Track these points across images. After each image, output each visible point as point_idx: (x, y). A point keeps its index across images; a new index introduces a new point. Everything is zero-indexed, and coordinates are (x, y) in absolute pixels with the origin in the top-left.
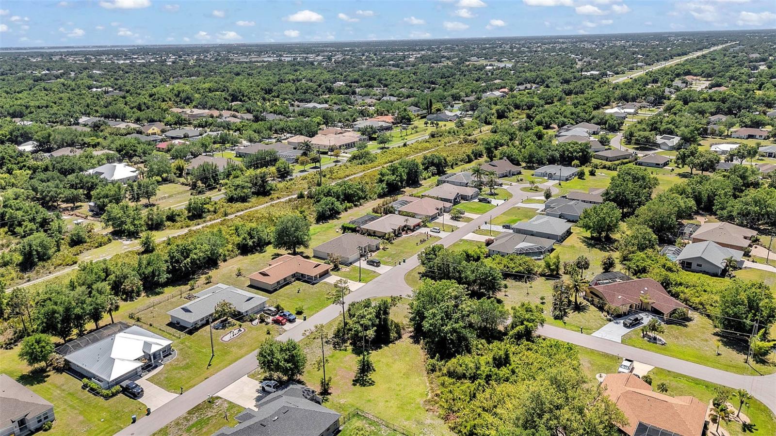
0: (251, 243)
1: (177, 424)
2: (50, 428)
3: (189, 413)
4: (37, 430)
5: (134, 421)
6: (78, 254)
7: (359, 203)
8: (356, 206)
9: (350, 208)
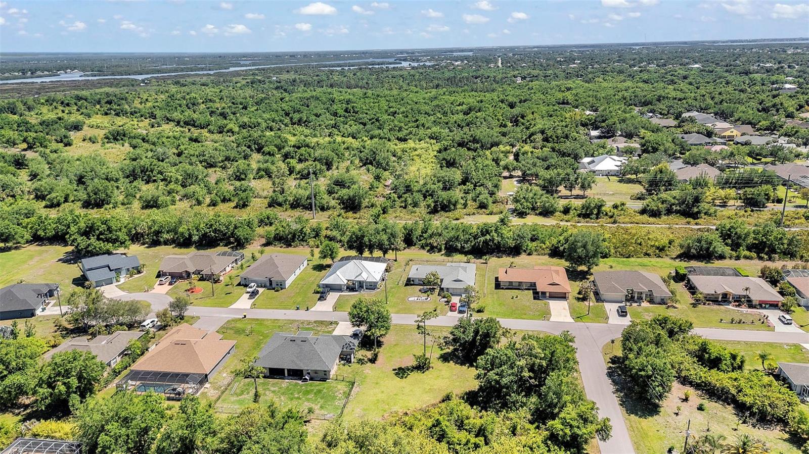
0: (561, 248)
1: (302, 323)
2: (277, 291)
3: (315, 322)
4: (274, 289)
5: (298, 309)
6: (469, 215)
7: (766, 257)
8: (761, 258)
9: (746, 257)
